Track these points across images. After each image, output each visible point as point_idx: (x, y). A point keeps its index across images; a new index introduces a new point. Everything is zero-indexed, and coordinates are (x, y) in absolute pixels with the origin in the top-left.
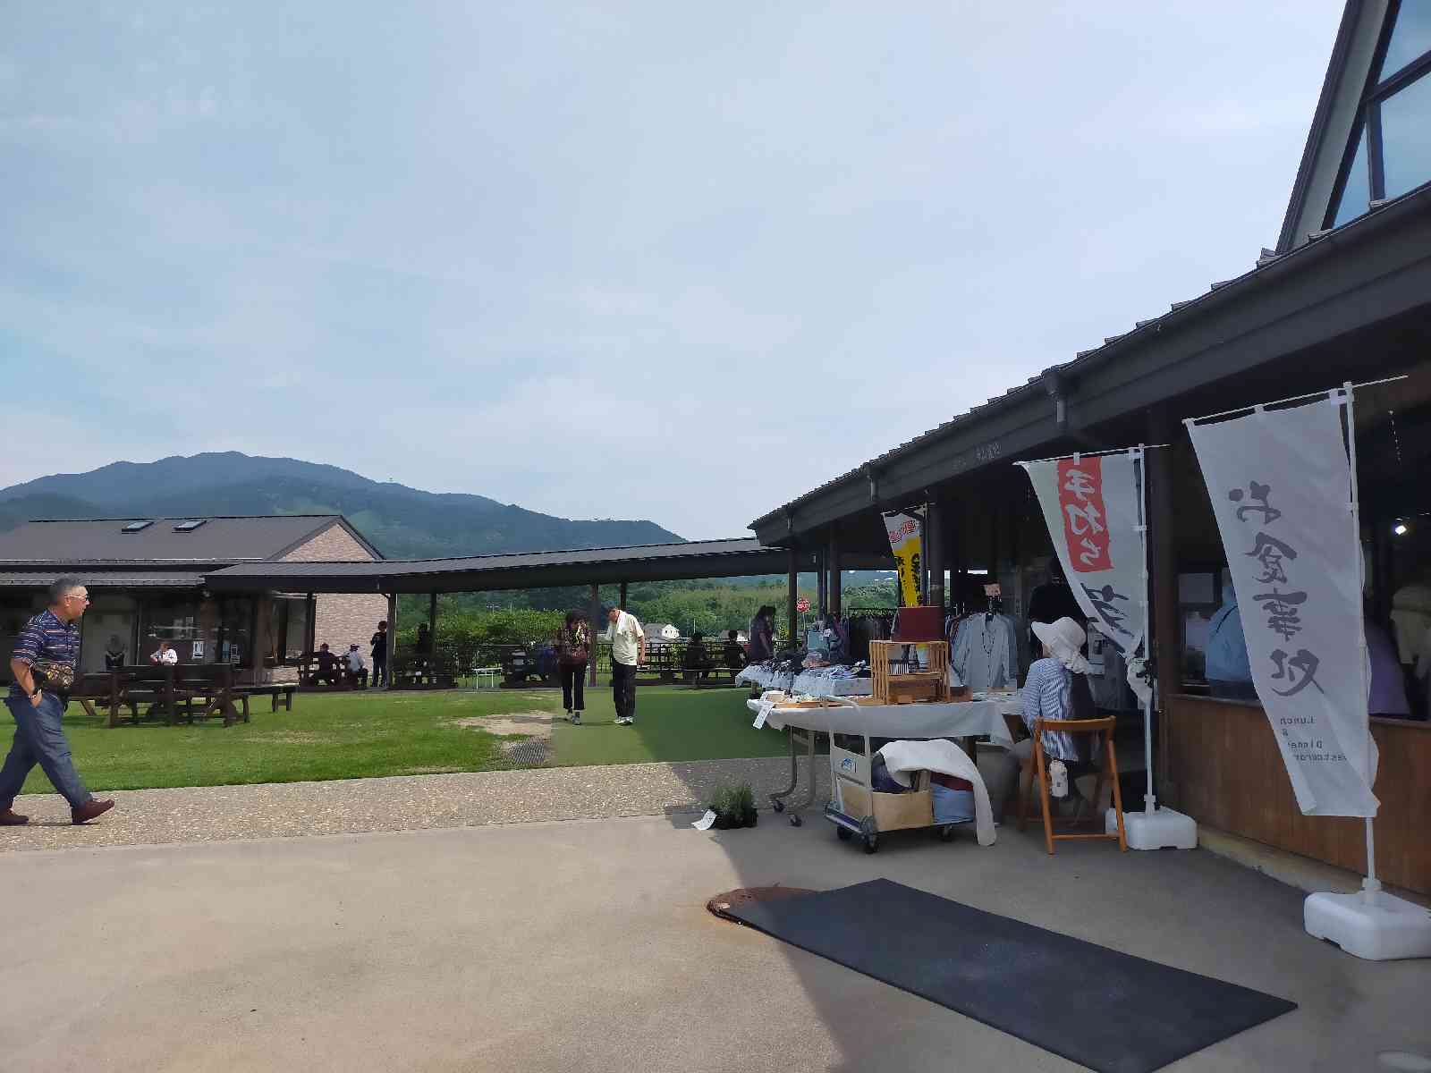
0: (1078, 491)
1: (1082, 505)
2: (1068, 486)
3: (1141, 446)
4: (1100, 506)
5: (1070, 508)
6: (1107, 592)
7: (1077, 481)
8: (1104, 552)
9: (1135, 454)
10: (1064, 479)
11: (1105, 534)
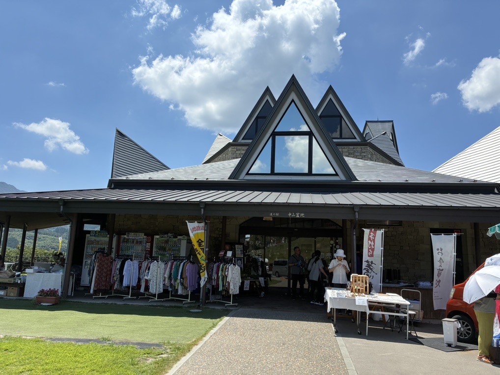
0: (372, 238)
1: (371, 241)
2: (370, 236)
3: (383, 229)
4: (374, 243)
5: (370, 242)
6: (372, 262)
7: (372, 235)
8: (373, 253)
9: (382, 231)
10: (370, 234)
11: (374, 249)
